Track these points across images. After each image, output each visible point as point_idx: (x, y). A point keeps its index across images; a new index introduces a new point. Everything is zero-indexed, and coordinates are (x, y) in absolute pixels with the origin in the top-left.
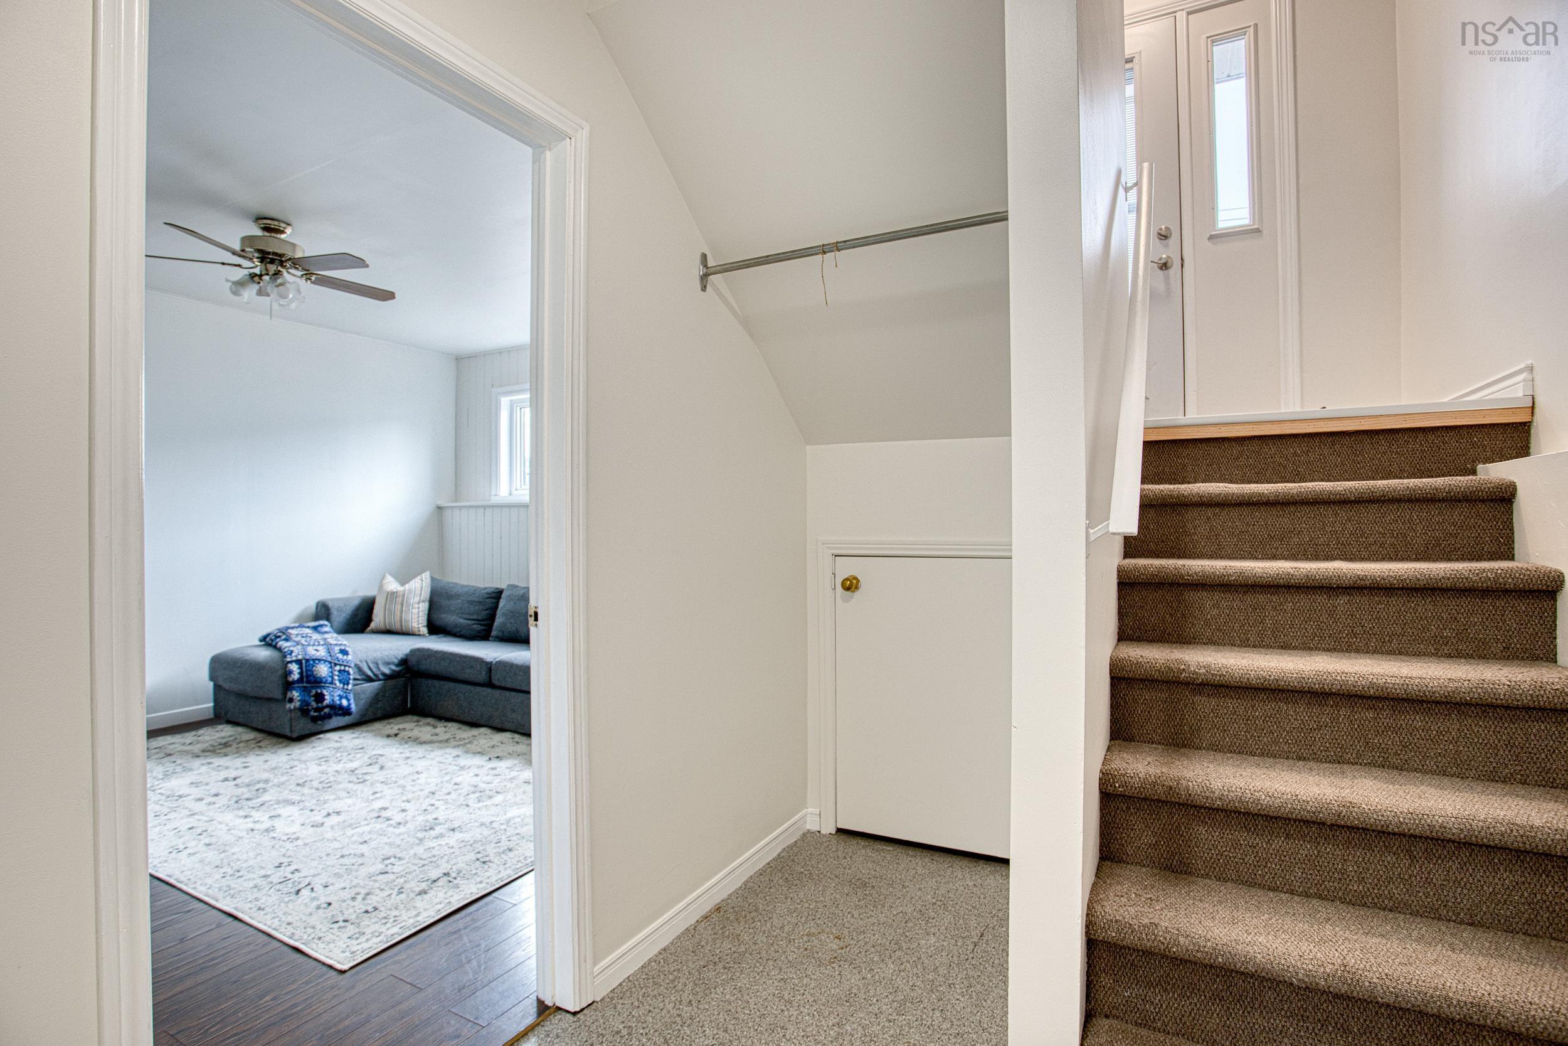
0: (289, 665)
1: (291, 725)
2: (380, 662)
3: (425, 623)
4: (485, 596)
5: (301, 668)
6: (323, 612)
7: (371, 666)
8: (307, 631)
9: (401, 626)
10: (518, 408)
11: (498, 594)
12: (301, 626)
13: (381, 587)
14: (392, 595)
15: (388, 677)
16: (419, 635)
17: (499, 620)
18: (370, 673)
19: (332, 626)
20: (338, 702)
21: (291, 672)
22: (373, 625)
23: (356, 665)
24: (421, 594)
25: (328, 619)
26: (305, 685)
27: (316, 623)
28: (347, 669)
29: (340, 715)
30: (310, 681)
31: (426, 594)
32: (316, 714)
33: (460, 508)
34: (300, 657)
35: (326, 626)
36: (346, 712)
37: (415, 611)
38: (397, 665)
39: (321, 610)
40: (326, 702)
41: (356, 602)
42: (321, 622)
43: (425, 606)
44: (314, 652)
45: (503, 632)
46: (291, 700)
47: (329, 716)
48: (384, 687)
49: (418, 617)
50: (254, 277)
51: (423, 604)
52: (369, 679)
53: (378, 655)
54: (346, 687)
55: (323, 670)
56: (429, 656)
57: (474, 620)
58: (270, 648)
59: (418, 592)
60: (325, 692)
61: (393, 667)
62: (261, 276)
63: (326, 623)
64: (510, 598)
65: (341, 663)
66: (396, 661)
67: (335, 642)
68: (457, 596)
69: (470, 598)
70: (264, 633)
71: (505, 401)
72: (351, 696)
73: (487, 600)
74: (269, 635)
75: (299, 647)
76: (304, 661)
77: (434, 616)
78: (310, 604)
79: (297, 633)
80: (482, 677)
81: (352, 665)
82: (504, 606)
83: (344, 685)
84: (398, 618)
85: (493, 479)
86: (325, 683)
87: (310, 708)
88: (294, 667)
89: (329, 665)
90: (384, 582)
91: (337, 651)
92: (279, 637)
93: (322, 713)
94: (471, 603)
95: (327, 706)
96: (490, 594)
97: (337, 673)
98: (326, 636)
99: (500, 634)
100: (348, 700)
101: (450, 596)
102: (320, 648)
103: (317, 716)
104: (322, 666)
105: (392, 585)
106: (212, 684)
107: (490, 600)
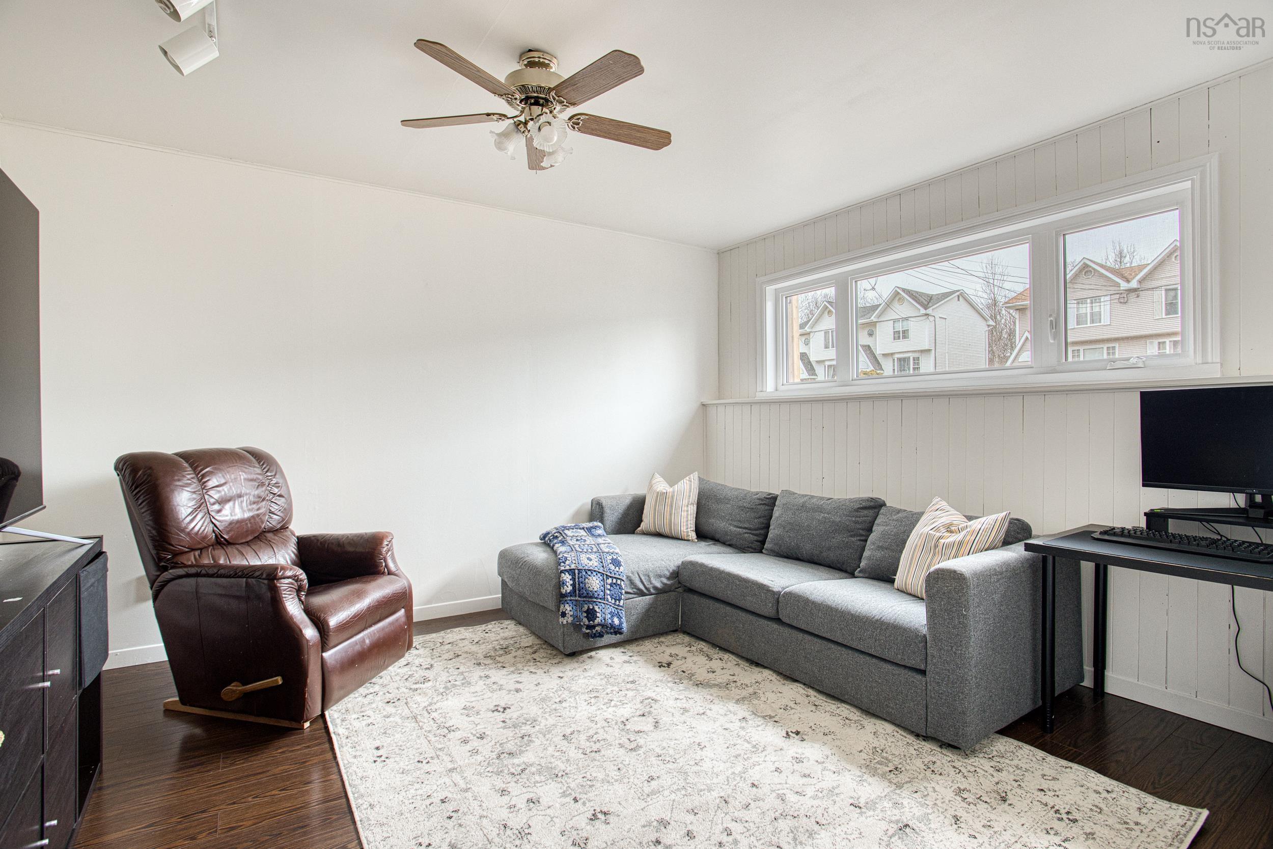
0: (563, 575)
1: (564, 641)
2: (651, 575)
3: (694, 528)
4: (758, 502)
5: (573, 579)
6: (597, 512)
7: (643, 578)
8: (582, 533)
9: (670, 529)
10: (784, 297)
11: (771, 501)
12: (577, 527)
13: (650, 487)
14: (663, 496)
15: (659, 592)
16: (688, 540)
17: (773, 532)
18: (642, 587)
19: (605, 529)
20: (610, 621)
21: (564, 583)
22: (643, 526)
23: (628, 577)
24: (689, 496)
25: (602, 521)
26: (577, 598)
27: (591, 524)
28: (619, 582)
29: (611, 633)
30: (582, 594)
31: (694, 497)
32: (588, 631)
33: (725, 405)
34: (573, 566)
35: (600, 527)
36: (617, 631)
37: (684, 514)
38: (668, 579)
39: (596, 507)
40: (597, 621)
41: (627, 501)
42: (596, 524)
43: (693, 509)
44: (587, 561)
45: (780, 546)
46: (564, 615)
47: (601, 636)
48: (655, 601)
49: (687, 521)
50: (519, 125)
51: (692, 506)
52: (641, 593)
53: (650, 566)
54: (617, 603)
55: (594, 583)
56: (703, 573)
57: (745, 528)
58: (548, 549)
59: (686, 494)
60: (596, 608)
61: (665, 581)
62: (526, 123)
63: (600, 524)
64: (786, 507)
65: (613, 575)
66: (668, 574)
67: (607, 550)
68: (726, 500)
69: (740, 503)
70: (544, 532)
71: (770, 290)
72: (623, 614)
73: (759, 507)
74: (548, 533)
75: (573, 554)
76: (576, 571)
77: (703, 520)
78: (584, 501)
79: (572, 535)
80: (768, 609)
81: (624, 578)
82: (780, 517)
83: (616, 600)
84: (667, 521)
85: (759, 374)
86: (596, 598)
87: (582, 624)
88: (567, 578)
89: (601, 578)
90: (654, 482)
91: (609, 561)
92: (557, 537)
93: (594, 631)
94: (742, 508)
95: (599, 625)
96: (762, 500)
97: (609, 587)
98: (600, 540)
99: (776, 548)
100: (620, 618)
101: (719, 500)
102: (593, 556)
103: (588, 633)
104: (594, 578)
105: (661, 485)
106: (500, 578)
107: (763, 507)
